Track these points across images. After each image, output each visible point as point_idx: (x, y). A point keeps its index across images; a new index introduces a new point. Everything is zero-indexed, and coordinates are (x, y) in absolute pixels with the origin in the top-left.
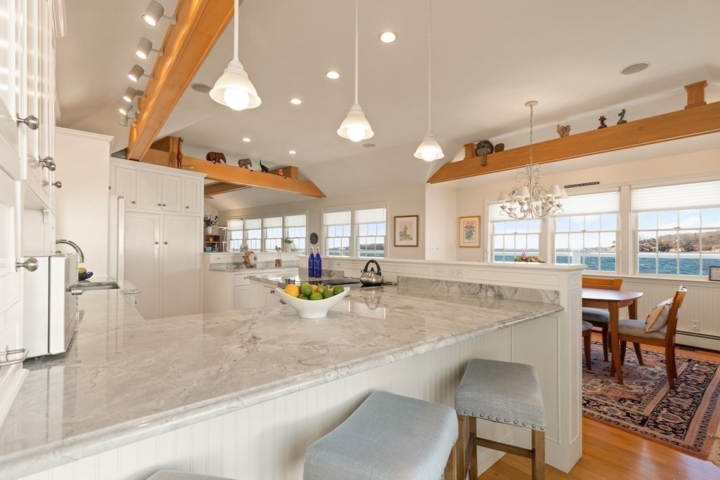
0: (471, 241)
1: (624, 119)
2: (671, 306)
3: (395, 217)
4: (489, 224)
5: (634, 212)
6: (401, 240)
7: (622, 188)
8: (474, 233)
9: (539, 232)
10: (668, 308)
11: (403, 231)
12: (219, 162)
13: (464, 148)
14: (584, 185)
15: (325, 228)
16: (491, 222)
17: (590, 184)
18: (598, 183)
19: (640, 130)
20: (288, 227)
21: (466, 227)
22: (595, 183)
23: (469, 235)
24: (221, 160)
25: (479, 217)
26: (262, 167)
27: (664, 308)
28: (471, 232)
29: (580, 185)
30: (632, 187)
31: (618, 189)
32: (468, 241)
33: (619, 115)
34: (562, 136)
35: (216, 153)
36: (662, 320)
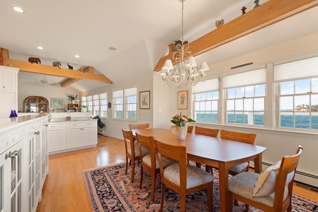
0: (184, 105)
1: (258, 4)
2: (277, 172)
3: (140, 92)
4: (192, 95)
5: (276, 82)
6: (143, 105)
7: (268, 65)
8: (185, 101)
9: (218, 99)
10: (274, 175)
11: (143, 100)
12: (37, 63)
13: (169, 47)
14: (242, 66)
15: (113, 100)
16: (193, 94)
17: (247, 65)
18: (252, 63)
19: (269, 9)
20: (101, 100)
21: (181, 97)
22: (249, 64)
23: (182, 103)
24: (38, 62)
25: (187, 91)
26: (69, 66)
27: (269, 174)
28: (183, 100)
29: (240, 66)
30: (275, 64)
31: (265, 66)
32: (182, 105)
33: (255, 3)
34: (218, 27)
35: (33, 58)
36: (269, 186)
